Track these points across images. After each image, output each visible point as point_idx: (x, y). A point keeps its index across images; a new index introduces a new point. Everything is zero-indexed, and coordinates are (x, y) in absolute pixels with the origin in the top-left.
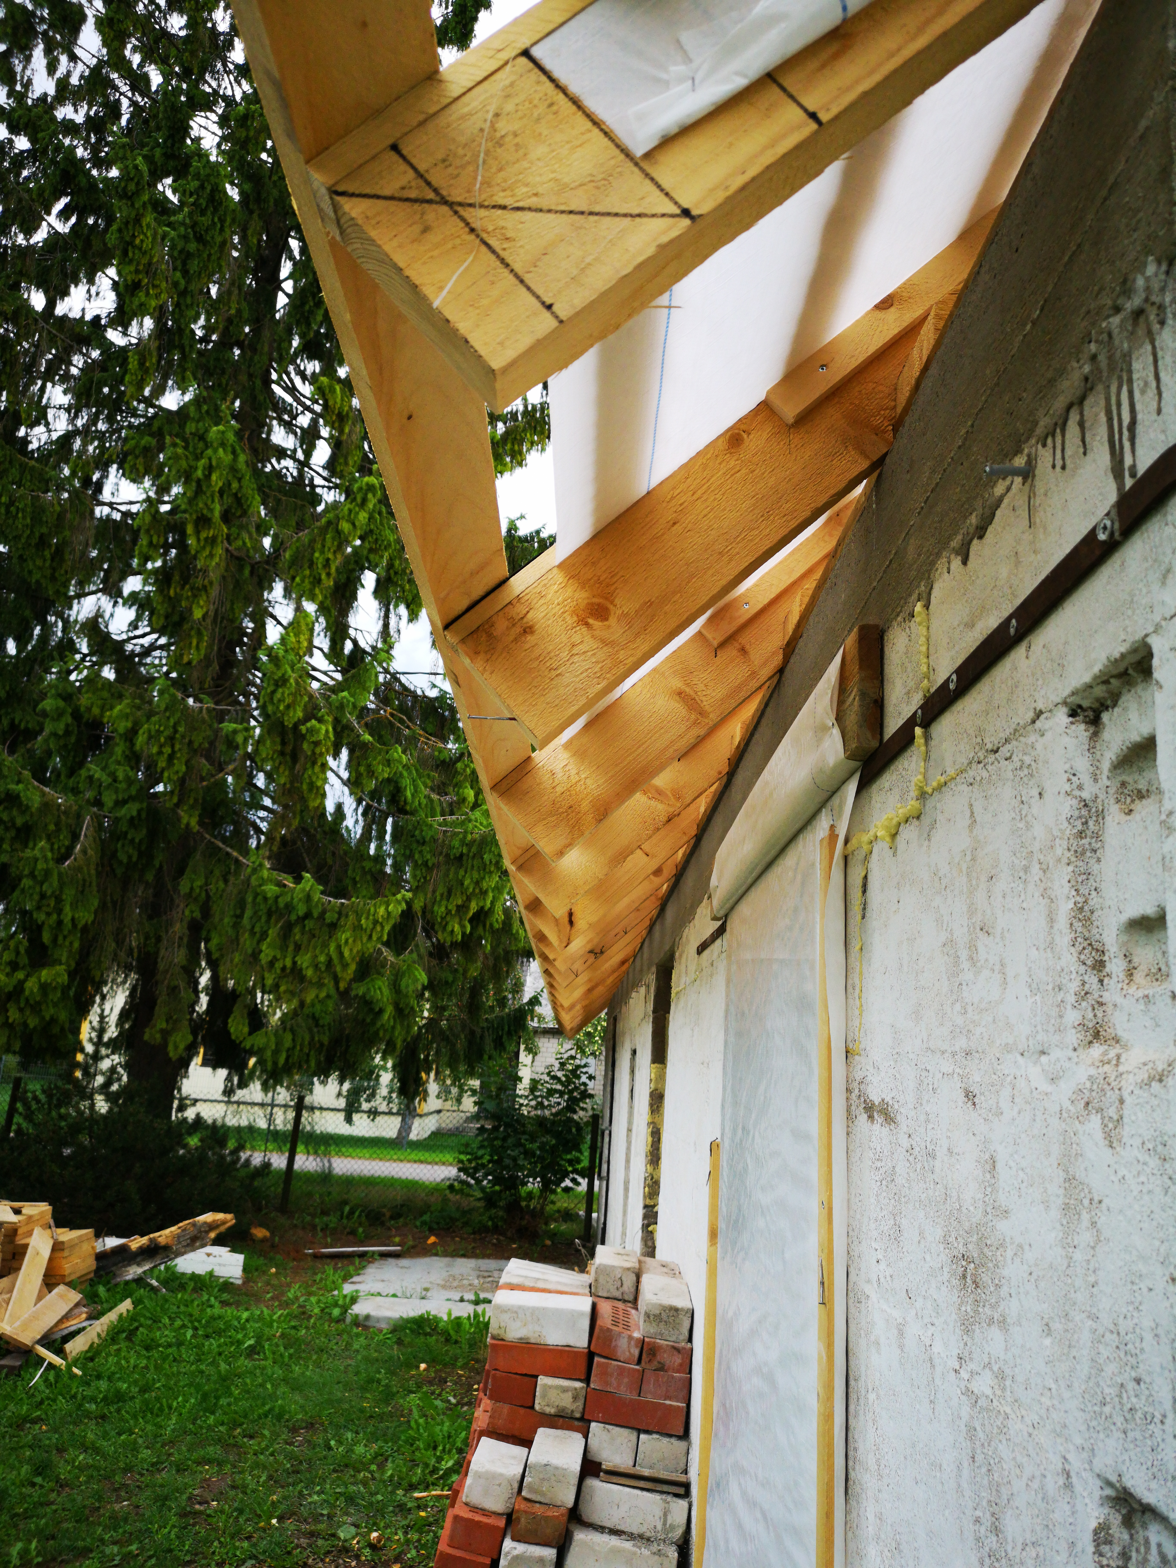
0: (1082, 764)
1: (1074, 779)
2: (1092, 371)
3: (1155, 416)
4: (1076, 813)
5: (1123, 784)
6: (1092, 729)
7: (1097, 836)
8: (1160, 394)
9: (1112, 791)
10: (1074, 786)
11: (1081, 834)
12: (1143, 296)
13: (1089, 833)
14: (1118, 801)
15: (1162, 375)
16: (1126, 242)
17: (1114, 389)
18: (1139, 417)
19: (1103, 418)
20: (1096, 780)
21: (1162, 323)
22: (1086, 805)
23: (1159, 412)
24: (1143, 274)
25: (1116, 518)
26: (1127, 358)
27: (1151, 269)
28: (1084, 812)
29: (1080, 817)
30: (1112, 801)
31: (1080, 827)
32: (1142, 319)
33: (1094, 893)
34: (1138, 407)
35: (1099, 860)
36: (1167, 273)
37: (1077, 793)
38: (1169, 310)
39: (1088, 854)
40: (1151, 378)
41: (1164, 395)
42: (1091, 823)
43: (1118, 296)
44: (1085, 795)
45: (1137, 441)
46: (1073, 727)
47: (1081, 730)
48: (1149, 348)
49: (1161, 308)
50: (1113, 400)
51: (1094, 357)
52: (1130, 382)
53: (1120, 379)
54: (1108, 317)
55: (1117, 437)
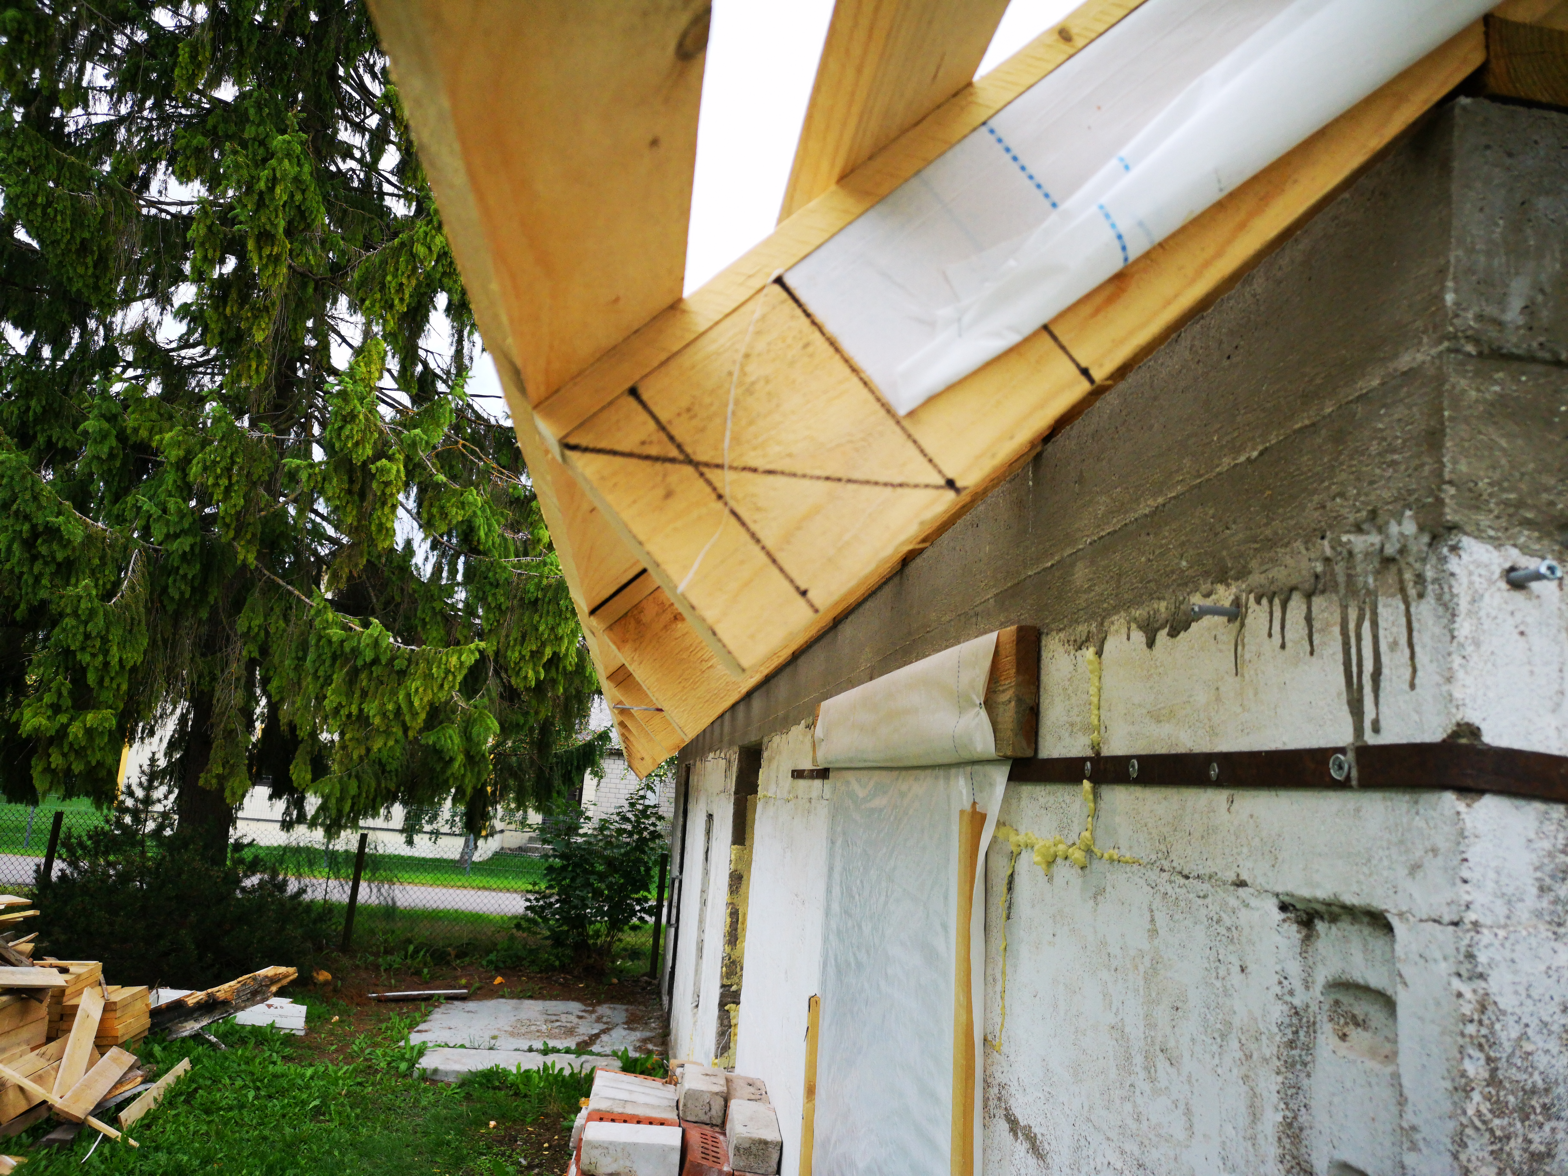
0: (1294, 968)
1: (1285, 982)
2: (1324, 573)
3: (1407, 687)
4: (1287, 1020)
5: (1337, 1003)
6: (1304, 932)
7: (1308, 1048)
8: (1414, 671)
9: (1326, 1007)
10: (1286, 990)
11: (1291, 1044)
12: (1398, 546)
13: (1299, 1044)
14: (1331, 1020)
15: (1417, 649)
16: (1378, 471)
17: (1353, 615)
18: (1385, 671)
19: (1337, 630)
20: (1307, 988)
21: (1421, 596)
22: (1297, 1013)
23: (1412, 686)
24: (1400, 524)
25: (1353, 764)
26: (1372, 594)
27: (1409, 527)
28: (1295, 1020)
29: (1290, 1025)
30: (1325, 1019)
31: (1290, 1036)
32: (1393, 569)
33: (1303, 1109)
34: (1385, 659)
35: (1309, 1075)
36: (1430, 545)
37: (1288, 998)
38: (1430, 587)
39: (1298, 1067)
40: (1403, 641)
41: (1420, 674)
42: (1302, 1034)
43: (1364, 522)
44: (1297, 1002)
45: (1382, 694)
46: (1286, 925)
47: (1293, 931)
48: (1402, 607)
49: (1420, 579)
50: (1352, 626)
51: (1327, 560)
52: (1375, 625)
53: (1361, 611)
54: (1349, 532)
55: (1355, 669)
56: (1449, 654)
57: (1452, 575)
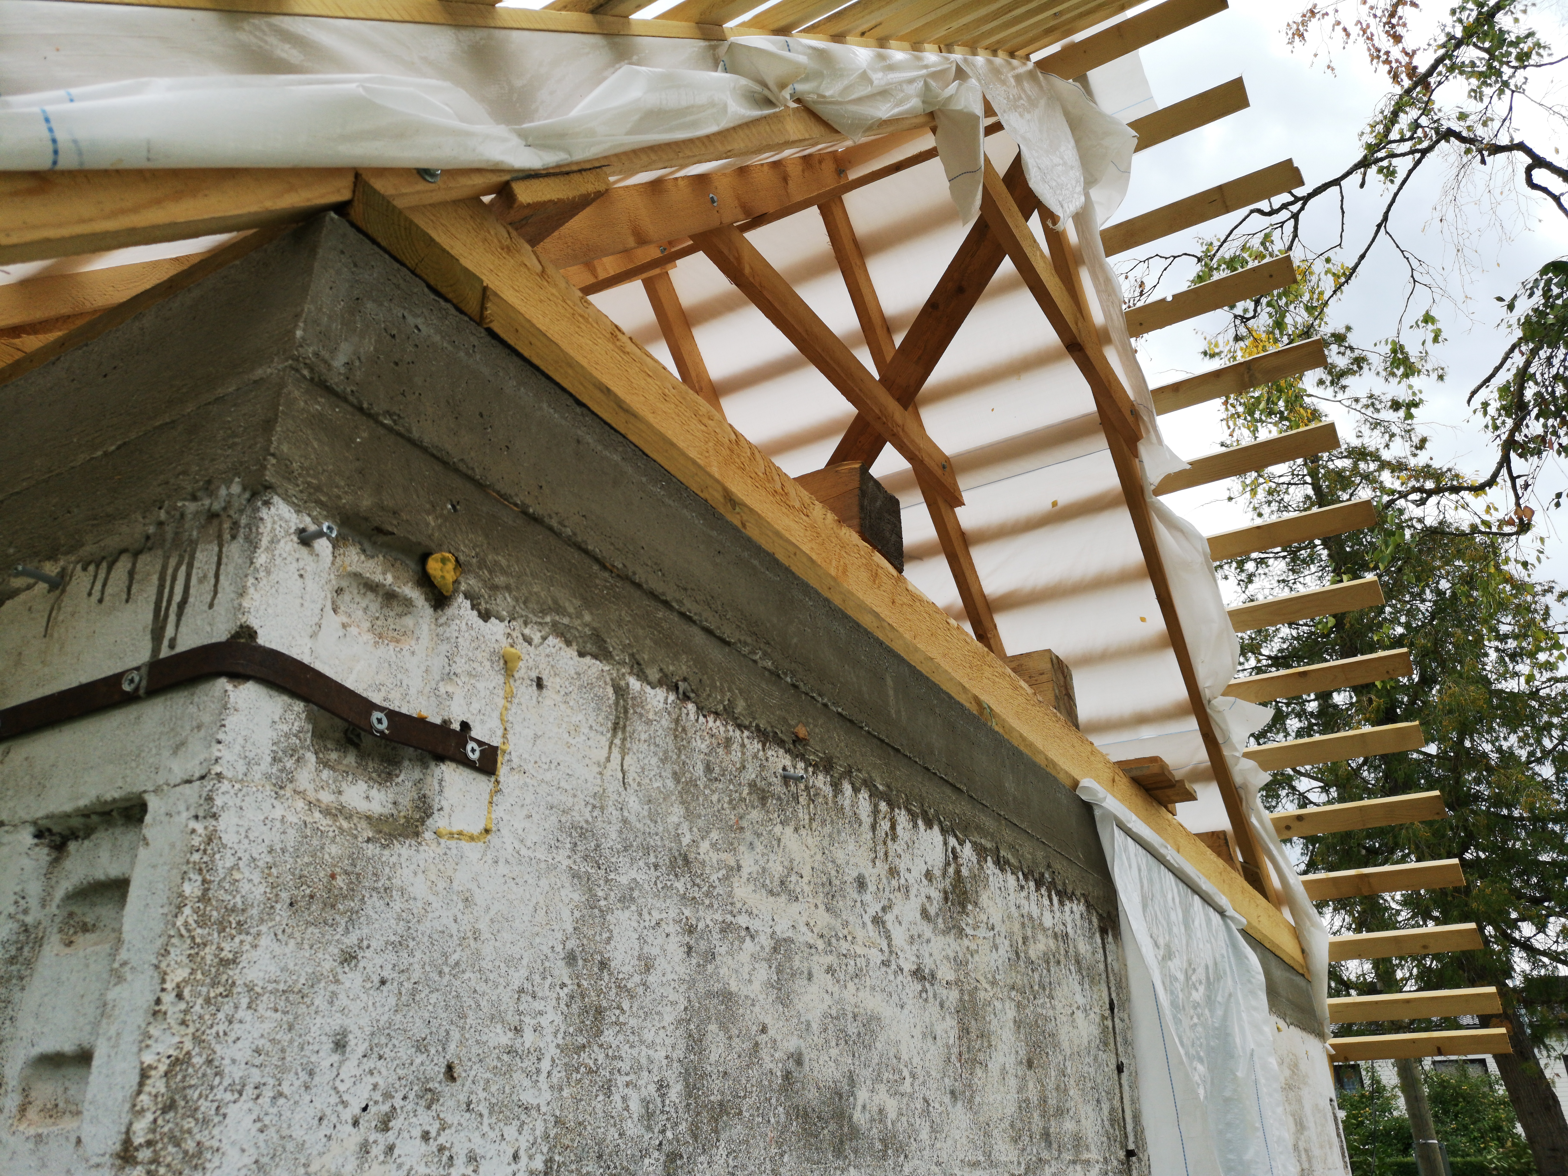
0: (34, 888)
1: (22, 902)
2: (155, 534)
3: (206, 607)
4: (14, 938)
5: (71, 915)
6: (54, 855)
7: (28, 963)
8: (216, 592)
9: (58, 920)
10: (20, 909)
11: (12, 960)
12: (223, 504)
13: (21, 959)
14: (61, 931)
15: (222, 578)
16: (219, 451)
17: (173, 562)
18: (191, 600)
19: (155, 579)
20: (43, 906)
21: (234, 537)
22: (26, 931)
23: (211, 606)
24: (228, 488)
25: (145, 676)
26: (193, 545)
27: (236, 489)
28: (22, 937)
29: (16, 942)
30: (55, 930)
31: (13, 953)
32: (215, 522)
33: (8, 1022)
34: (192, 591)
35: (23, 989)
36: (249, 500)
37: (21, 917)
38: (242, 530)
39: (14, 981)
40: (211, 574)
41: (219, 595)
42: (26, 949)
43: (199, 490)
44: (29, 919)
45: (184, 619)
46: (37, 849)
47: (43, 854)
48: (216, 549)
49: (235, 525)
50: (170, 571)
51: (161, 524)
52: (190, 566)
53: (181, 557)
54: (185, 499)
55: (164, 604)
56: (246, 576)
57: (262, 519)
